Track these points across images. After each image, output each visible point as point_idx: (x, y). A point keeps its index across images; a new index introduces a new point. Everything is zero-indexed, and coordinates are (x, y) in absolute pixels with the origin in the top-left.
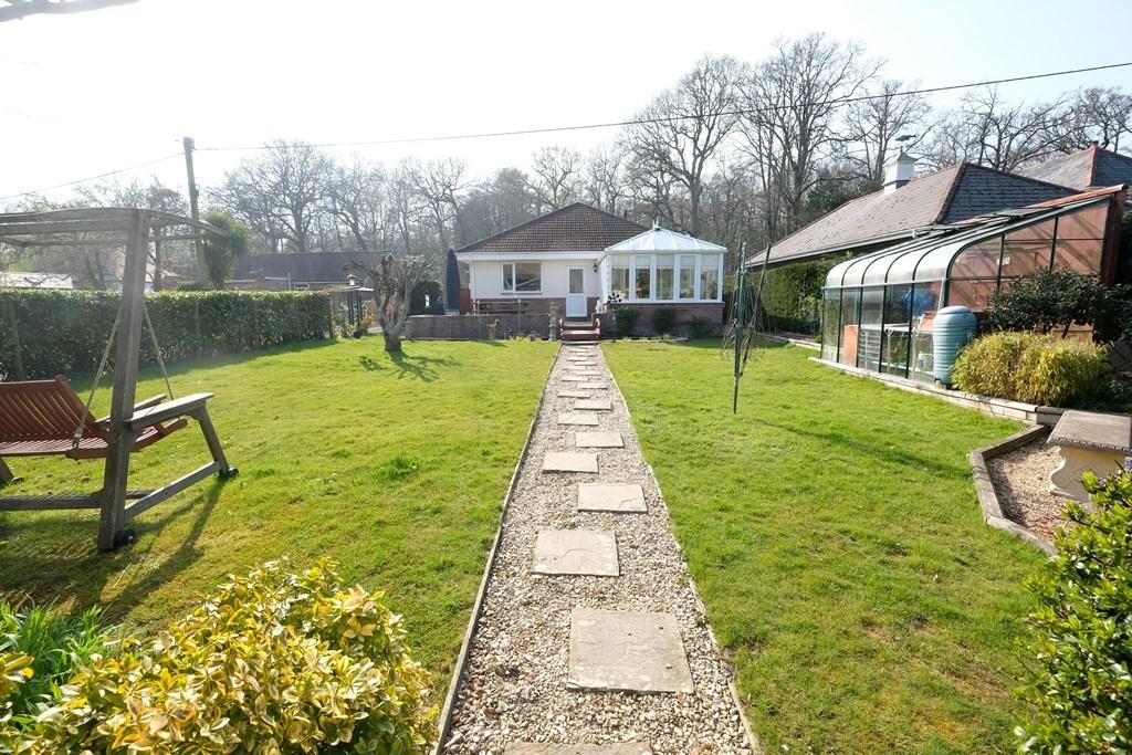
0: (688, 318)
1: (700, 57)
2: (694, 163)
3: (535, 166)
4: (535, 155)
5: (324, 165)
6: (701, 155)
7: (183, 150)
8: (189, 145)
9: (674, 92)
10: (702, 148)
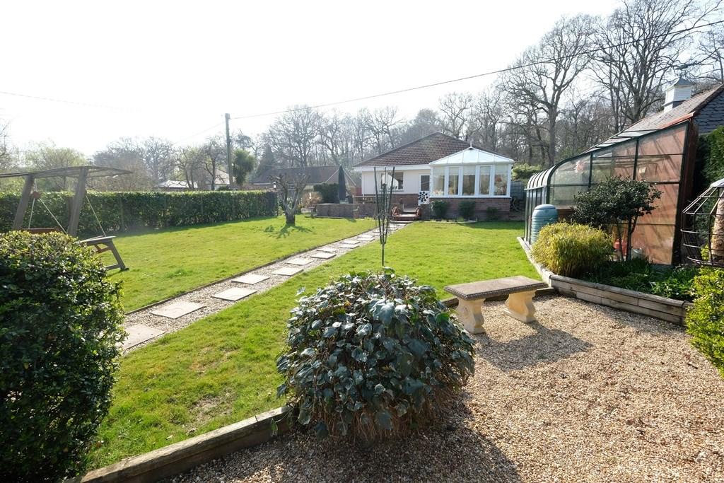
0: (484, 207)
1: (559, 18)
2: (554, 95)
3: (441, 107)
4: (440, 100)
5: (318, 117)
6: (558, 90)
7: (225, 120)
8: (227, 117)
9: (538, 47)
10: (559, 84)
